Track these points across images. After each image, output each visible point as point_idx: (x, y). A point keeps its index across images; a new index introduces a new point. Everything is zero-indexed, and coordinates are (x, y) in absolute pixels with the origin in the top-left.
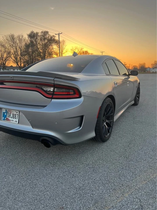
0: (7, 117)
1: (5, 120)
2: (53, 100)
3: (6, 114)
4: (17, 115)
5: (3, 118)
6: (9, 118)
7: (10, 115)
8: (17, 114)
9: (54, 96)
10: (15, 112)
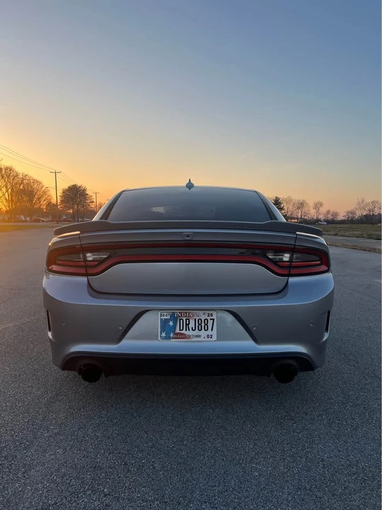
0: (178, 331)
1: (170, 338)
2: (291, 280)
3: (171, 323)
4: (210, 323)
5: (164, 335)
6: (184, 332)
7: (187, 325)
8: (209, 318)
9: (293, 271)
10: (204, 314)
